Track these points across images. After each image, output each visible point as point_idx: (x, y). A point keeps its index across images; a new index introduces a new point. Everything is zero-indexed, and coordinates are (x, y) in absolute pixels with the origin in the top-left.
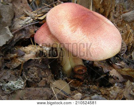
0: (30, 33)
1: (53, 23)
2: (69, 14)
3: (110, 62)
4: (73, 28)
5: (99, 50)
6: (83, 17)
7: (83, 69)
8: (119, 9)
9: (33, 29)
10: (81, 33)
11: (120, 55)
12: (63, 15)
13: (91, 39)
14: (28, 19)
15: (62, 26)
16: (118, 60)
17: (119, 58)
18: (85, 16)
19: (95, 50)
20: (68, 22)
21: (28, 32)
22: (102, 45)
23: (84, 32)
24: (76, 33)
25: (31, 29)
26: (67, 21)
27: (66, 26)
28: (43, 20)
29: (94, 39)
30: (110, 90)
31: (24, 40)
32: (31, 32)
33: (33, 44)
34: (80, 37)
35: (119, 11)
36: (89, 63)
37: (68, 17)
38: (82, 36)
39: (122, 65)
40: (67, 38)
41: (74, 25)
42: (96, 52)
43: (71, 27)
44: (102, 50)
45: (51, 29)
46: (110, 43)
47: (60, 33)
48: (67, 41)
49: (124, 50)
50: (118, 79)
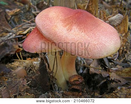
0: (14, 49)
1: (45, 24)
2: (61, 15)
3: (106, 67)
4: (67, 27)
5: (102, 46)
6: (77, 15)
7: (79, 79)
8: (103, 15)
9: (17, 44)
10: (77, 31)
11: (114, 60)
12: (54, 16)
13: (90, 36)
14: (10, 34)
15: (56, 26)
16: (113, 65)
17: (113, 63)
18: (78, 14)
19: (96, 46)
20: (61, 22)
21: (12, 48)
22: (103, 40)
23: (80, 29)
24: (72, 31)
25: (14, 44)
26: (59, 21)
27: (60, 26)
28: (26, 34)
29: (93, 35)
30: (117, 92)
31: (10, 56)
32: (15, 47)
33: (19, 58)
34: (78, 34)
35: (103, 18)
36: (84, 72)
37: (60, 18)
38: (80, 33)
39: (119, 68)
40: (63, 37)
41: (68, 24)
42: (99, 47)
43: (65, 26)
44: (104, 45)
45: (44, 32)
46: (111, 38)
47: (55, 33)
48: (65, 41)
49: (117, 54)
50: (121, 82)
